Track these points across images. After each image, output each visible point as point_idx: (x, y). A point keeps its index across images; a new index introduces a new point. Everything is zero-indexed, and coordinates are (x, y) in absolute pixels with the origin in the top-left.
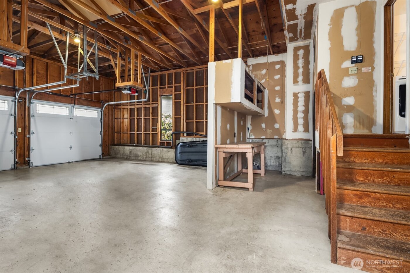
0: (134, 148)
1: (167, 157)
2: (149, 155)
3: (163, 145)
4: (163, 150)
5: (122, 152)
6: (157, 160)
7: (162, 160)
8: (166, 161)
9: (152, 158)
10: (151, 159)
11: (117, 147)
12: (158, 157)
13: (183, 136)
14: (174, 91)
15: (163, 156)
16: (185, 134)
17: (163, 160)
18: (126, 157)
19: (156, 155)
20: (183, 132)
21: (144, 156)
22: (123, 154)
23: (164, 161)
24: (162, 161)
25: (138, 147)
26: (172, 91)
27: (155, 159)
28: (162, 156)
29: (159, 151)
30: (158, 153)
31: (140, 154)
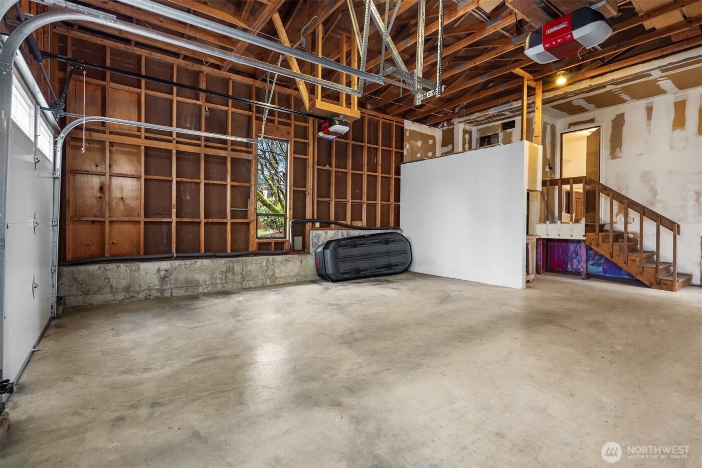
0: (180, 265)
1: (284, 275)
2: (235, 277)
3: (267, 248)
4: (273, 259)
5: (124, 283)
6: (260, 284)
7: (271, 282)
8: (281, 283)
9: (244, 283)
10: (240, 285)
11: (94, 268)
12: (260, 277)
13: (313, 228)
14: (293, 134)
15: (274, 274)
16: (318, 225)
17: (275, 282)
18: (142, 296)
19: (254, 274)
20: (313, 221)
21: (218, 281)
22: (127, 289)
23: (277, 282)
24: (273, 284)
25: (193, 261)
26: (288, 133)
27: (251, 284)
28: (271, 273)
29: (264, 264)
30: (261, 267)
31: (201, 277)
